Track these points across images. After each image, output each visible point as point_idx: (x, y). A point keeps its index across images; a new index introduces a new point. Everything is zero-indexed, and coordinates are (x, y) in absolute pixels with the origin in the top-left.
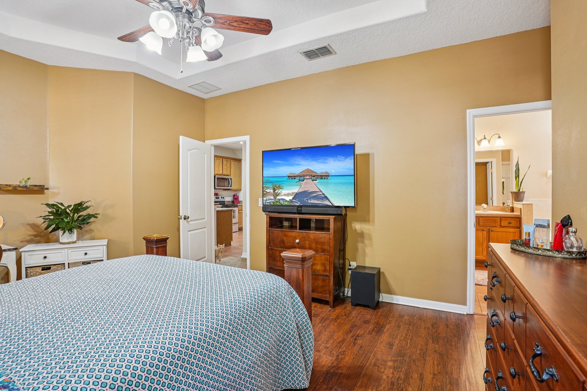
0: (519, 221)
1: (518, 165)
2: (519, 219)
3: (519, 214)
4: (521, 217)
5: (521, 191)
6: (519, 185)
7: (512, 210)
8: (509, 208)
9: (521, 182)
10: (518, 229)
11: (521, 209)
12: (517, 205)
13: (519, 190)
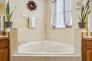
0: (7, 42)
1: (9, 6)
2: (7, 40)
3: (8, 37)
4: (9, 39)
5: (10, 21)
6: (9, 17)
7: (4, 34)
8: (2, 33)
9: (10, 16)
10: (7, 49)
11: (9, 32)
12: (8, 30)
13: (9, 21)
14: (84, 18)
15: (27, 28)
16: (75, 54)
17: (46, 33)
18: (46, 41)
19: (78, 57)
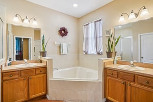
2: (45, 68)
4: (47, 67)
7: (41, 61)
10: (45, 74)
13: (44, 51)
14: (111, 47)
15: (59, 55)
16: (98, 80)
17: (78, 58)
18: (79, 67)
19: (100, 82)
